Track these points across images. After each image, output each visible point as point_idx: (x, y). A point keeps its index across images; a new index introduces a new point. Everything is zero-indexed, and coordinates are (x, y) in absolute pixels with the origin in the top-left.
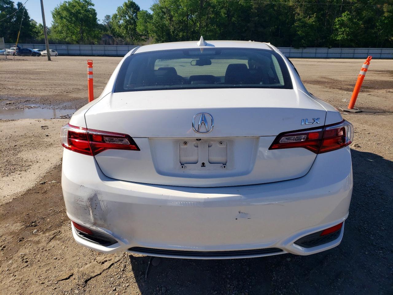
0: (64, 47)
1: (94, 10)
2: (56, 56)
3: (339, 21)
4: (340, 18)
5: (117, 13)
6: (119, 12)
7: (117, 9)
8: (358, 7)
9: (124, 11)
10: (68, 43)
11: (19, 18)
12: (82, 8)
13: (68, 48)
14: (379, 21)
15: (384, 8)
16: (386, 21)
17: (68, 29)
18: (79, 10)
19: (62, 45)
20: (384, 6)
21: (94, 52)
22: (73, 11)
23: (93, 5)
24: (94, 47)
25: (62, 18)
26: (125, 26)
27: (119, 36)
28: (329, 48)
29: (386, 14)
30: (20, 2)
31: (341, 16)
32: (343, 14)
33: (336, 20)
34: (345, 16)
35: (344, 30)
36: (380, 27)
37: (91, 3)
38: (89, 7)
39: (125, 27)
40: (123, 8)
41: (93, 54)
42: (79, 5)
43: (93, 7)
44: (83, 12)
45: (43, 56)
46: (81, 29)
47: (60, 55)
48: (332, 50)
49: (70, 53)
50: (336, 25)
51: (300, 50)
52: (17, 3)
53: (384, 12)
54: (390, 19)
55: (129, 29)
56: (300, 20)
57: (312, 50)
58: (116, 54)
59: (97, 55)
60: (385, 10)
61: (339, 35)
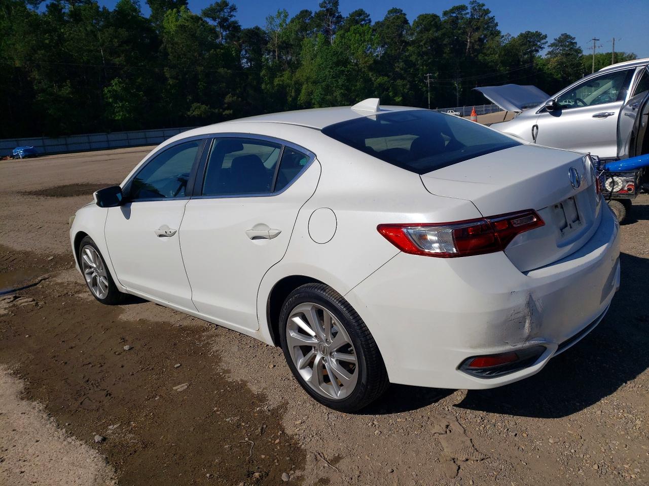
3: (109, 91)
4: (110, 87)
8: (128, 71)
14: (164, 91)
15: (166, 73)
16: (172, 91)
20: (165, 71)
28: (108, 133)
29: (171, 82)
31: (110, 85)
32: (113, 82)
33: (106, 91)
34: (116, 84)
35: (123, 105)
36: (168, 99)
48: (113, 136)
50: (107, 98)
51: (62, 141)
53: (166, 79)
54: (177, 88)
56: (43, 91)
57: (82, 139)
60: (168, 75)
61: (117, 112)
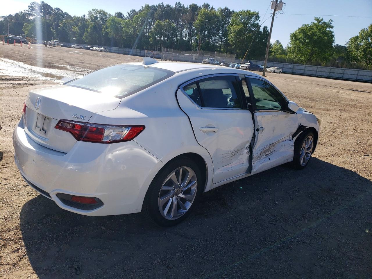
0: (290, 66)
1: (332, 32)
2: (279, 73)
5: (359, 35)
6: (361, 35)
7: (360, 32)
9: (368, 33)
10: (296, 63)
11: (261, 39)
12: (320, 30)
13: (293, 67)
17: (300, 50)
18: (316, 32)
19: (289, 64)
21: (318, 73)
22: (309, 34)
23: (332, 27)
24: (319, 68)
25: (296, 40)
26: (364, 49)
27: (355, 59)
30: (266, 26)
37: (330, 25)
38: (328, 29)
39: (363, 51)
40: (368, 30)
41: (316, 75)
42: (317, 28)
43: (331, 29)
44: (319, 35)
45: (268, 72)
46: (312, 50)
47: (283, 72)
49: (306, 73)
52: (263, 27)
55: (368, 53)
58: (342, 77)
59: (320, 76)
